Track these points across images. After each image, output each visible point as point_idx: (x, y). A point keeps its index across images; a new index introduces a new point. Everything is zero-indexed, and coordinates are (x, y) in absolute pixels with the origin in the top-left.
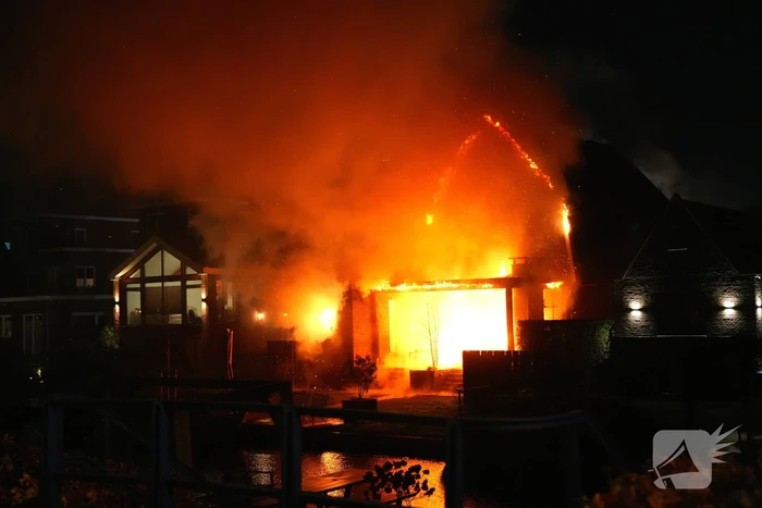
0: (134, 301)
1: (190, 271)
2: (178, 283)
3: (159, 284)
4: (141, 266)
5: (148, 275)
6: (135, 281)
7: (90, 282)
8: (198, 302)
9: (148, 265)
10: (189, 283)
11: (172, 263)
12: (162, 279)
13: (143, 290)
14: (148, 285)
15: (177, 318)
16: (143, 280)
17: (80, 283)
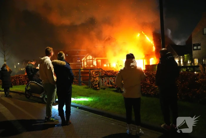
0: (85, 64)
1: (94, 58)
2: (92, 60)
3: (89, 61)
4: (86, 58)
5: (87, 59)
6: (85, 60)
7: (80, 61)
8: (95, 63)
9: (87, 58)
10: (94, 60)
11: (91, 57)
12: (89, 60)
13: (87, 62)
14: (87, 61)
15: (92, 66)
16: (87, 60)
17: (78, 61)
